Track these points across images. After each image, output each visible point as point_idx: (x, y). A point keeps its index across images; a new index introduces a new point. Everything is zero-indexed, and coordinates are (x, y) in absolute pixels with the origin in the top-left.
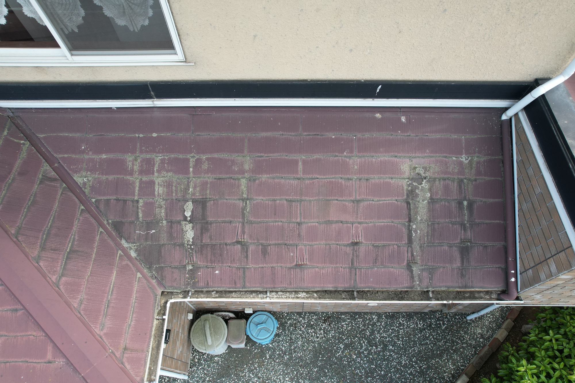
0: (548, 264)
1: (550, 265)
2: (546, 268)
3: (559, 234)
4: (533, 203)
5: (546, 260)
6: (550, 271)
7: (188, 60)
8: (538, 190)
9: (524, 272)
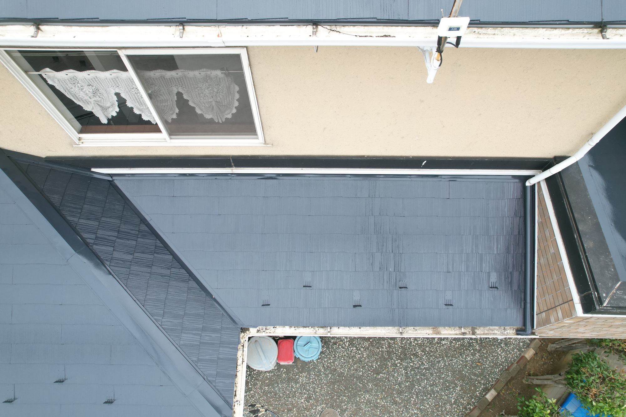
0: (556, 310)
1: (558, 311)
2: (555, 313)
3: (565, 288)
4: (548, 259)
5: (555, 307)
6: (558, 316)
7: (267, 142)
8: (552, 251)
9: (539, 314)
